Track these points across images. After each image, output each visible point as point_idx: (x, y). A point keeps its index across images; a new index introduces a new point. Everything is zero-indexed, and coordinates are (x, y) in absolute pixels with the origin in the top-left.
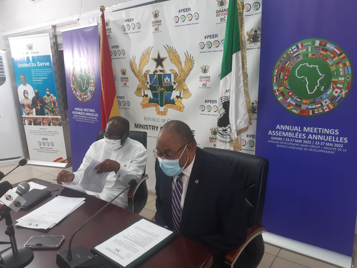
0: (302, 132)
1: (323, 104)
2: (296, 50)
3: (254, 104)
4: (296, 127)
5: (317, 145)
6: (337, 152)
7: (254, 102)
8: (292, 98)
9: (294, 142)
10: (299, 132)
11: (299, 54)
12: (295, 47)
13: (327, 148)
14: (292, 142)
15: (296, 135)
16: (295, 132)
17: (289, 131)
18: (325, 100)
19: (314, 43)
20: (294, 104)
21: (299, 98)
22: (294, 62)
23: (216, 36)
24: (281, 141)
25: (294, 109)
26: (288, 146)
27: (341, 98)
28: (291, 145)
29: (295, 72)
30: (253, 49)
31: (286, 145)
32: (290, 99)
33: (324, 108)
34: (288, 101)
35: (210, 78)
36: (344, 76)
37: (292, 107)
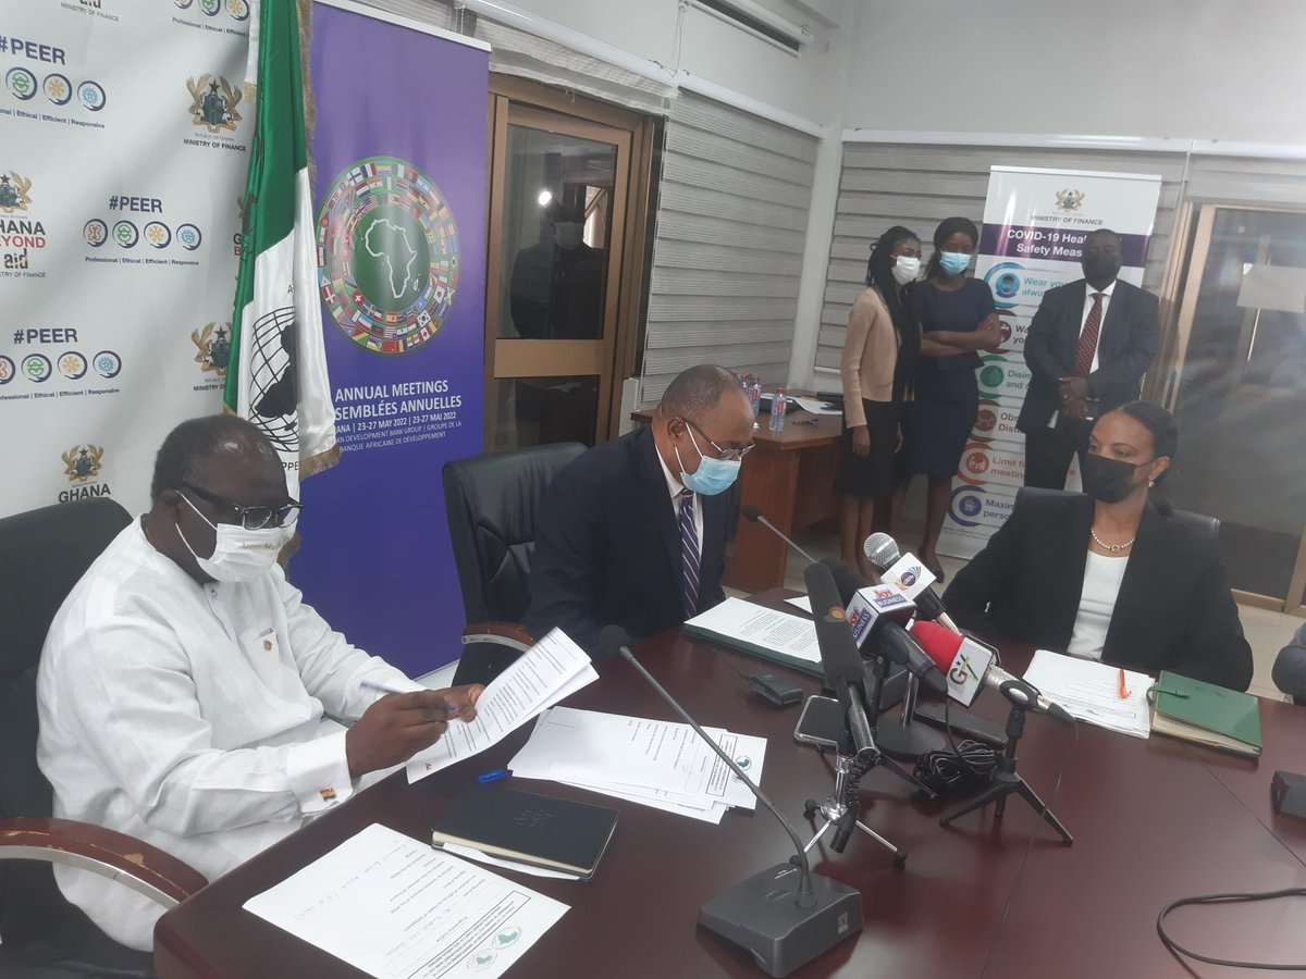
0: (390, 399)
1: (420, 322)
2: (360, 179)
3: (226, 335)
4: (378, 387)
5: (416, 425)
6: (448, 430)
7: (225, 328)
8: (364, 311)
9: (377, 430)
10: (386, 400)
11: (368, 192)
12: (359, 171)
13: (433, 427)
14: (371, 431)
15: (380, 409)
16: (376, 401)
17: (364, 402)
18: (422, 315)
19: (395, 169)
20: (369, 326)
21: (378, 311)
22: (360, 211)
23: (59, 55)
24: (348, 433)
25: (371, 340)
26: (365, 442)
27: (447, 307)
28: (372, 440)
29: (365, 240)
30: (205, 143)
31: (361, 442)
32: (358, 312)
33: (422, 332)
34: (354, 319)
35: (42, 231)
36: (448, 257)
37: (365, 335)
